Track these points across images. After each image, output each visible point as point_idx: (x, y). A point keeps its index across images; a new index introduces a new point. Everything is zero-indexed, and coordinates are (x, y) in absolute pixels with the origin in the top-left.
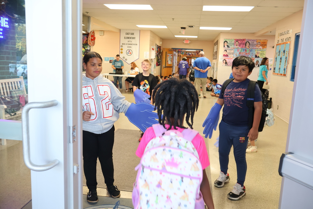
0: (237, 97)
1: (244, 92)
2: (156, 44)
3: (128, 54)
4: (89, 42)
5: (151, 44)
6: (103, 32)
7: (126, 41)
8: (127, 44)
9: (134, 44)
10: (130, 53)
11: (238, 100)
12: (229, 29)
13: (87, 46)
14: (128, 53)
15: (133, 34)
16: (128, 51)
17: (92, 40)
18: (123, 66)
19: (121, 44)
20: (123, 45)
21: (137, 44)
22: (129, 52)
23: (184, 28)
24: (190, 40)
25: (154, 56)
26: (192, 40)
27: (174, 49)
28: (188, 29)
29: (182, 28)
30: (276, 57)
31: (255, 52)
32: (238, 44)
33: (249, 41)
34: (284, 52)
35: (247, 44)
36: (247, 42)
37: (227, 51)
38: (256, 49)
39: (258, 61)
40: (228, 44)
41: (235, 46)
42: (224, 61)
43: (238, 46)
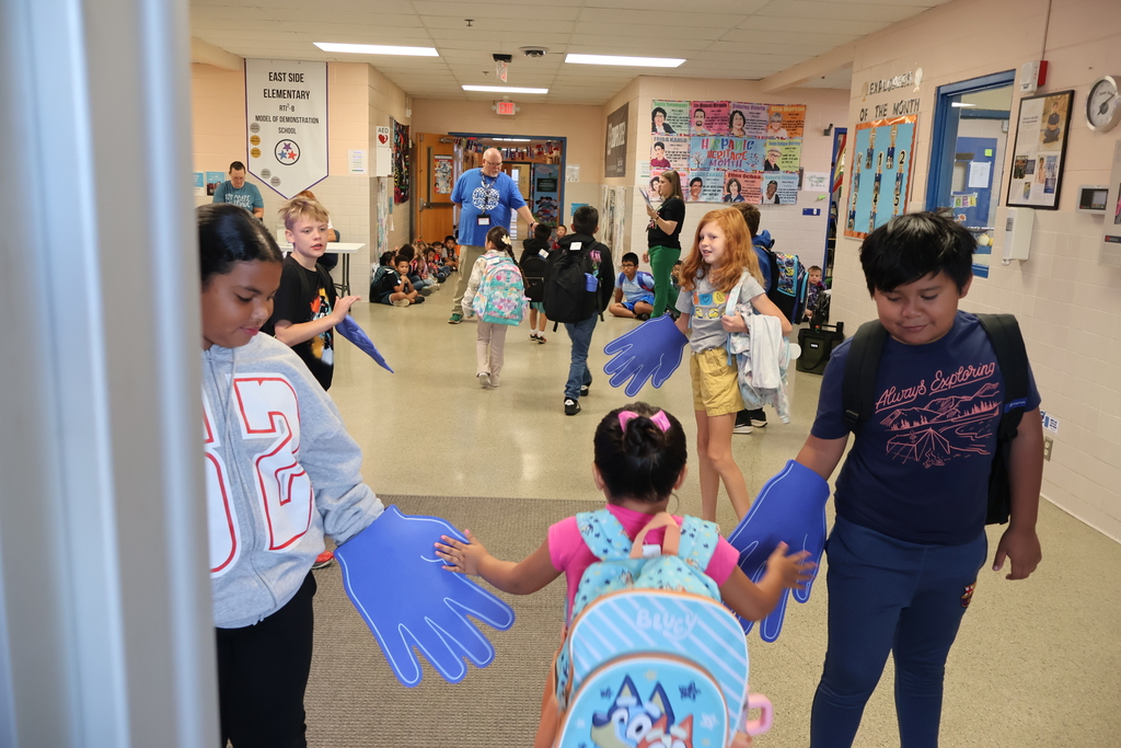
0: (973, 413)
1: (989, 380)
2: (391, 118)
3: (284, 160)
5: (375, 121)
7: (272, 107)
8: (275, 119)
9: (305, 120)
10: (292, 155)
11: (975, 427)
12: (675, 63)
14: (283, 155)
15: (298, 78)
16: (282, 145)
18: (262, 207)
19: (252, 120)
20: (259, 122)
21: (317, 121)
22: (288, 153)
23: (507, 58)
24: (518, 104)
25: (385, 164)
26: (524, 104)
27: (457, 137)
28: (522, 61)
29: (497, 57)
30: (855, 171)
31: (765, 151)
32: (703, 120)
33: (743, 111)
34: (891, 153)
35: (735, 122)
36: (734, 113)
37: (663, 148)
38: (767, 138)
39: (776, 183)
40: (667, 122)
41: (693, 128)
42: (655, 182)
43: (702, 129)
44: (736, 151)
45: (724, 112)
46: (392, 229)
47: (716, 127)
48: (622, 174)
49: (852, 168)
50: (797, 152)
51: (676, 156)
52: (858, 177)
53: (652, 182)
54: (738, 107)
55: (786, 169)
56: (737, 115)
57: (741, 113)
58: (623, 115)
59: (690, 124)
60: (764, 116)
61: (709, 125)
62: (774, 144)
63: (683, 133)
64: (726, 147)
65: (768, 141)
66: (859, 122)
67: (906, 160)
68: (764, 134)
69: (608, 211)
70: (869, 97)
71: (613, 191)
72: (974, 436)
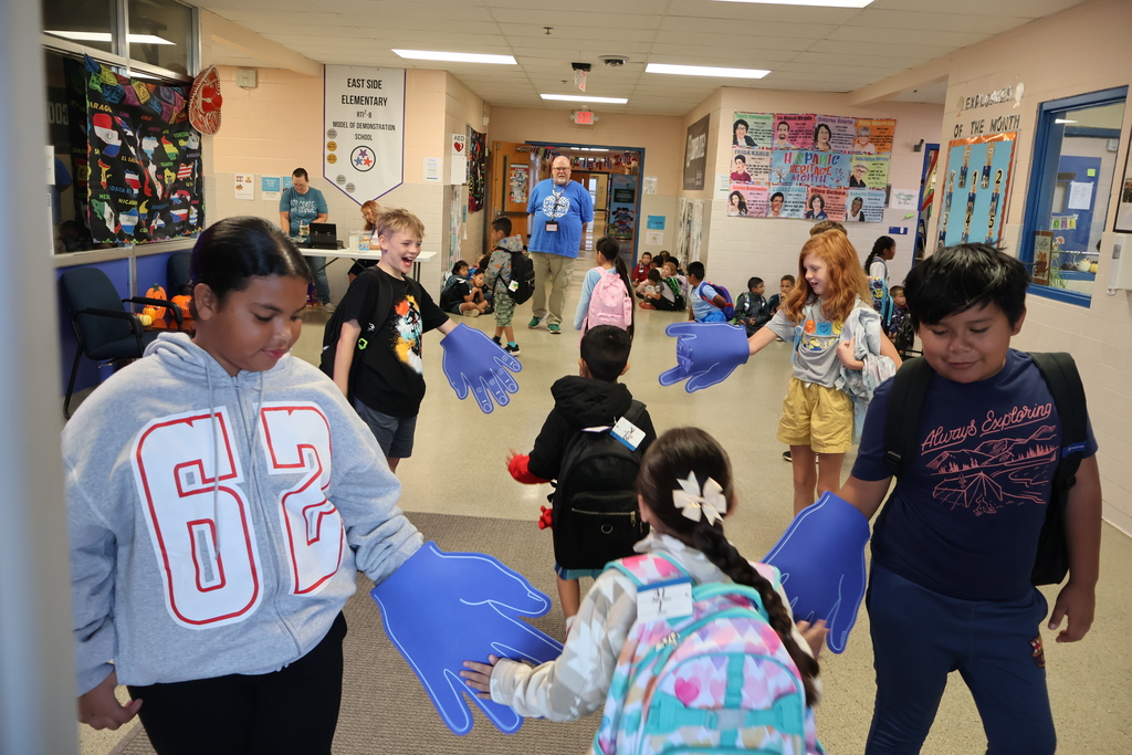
0: (1028, 457)
2: (468, 126)
3: (359, 167)
4: (196, 115)
5: (451, 128)
6: (252, 74)
7: (349, 113)
8: (352, 125)
9: (382, 127)
10: (368, 162)
11: (1031, 472)
12: (760, 74)
13: (186, 134)
14: (359, 161)
15: (376, 84)
16: (358, 151)
17: (206, 107)
19: (329, 126)
20: (336, 128)
21: (393, 127)
22: (364, 159)
23: (586, 67)
24: (597, 113)
25: (460, 172)
26: (603, 113)
27: (535, 146)
28: (600, 69)
29: (576, 66)
30: (947, 190)
31: (851, 167)
32: (786, 133)
33: (829, 124)
34: (987, 172)
35: (820, 135)
36: (820, 126)
37: (744, 161)
38: (853, 153)
39: (861, 200)
40: (749, 135)
41: (775, 142)
42: (735, 196)
43: (786, 143)
44: (820, 166)
45: (809, 125)
46: (465, 238)
47: (800, 140)
48: (701, 187)
49: (944, 186)
50: (885, 168)
51: (758, 169)
52: (950, 196)
53: (731, 196)
54: (824, 120)
55: (872, 186)
56: (823, 128)
57: (827, 127)
58: (703, 127)
59: (773, 137)
60: (851, 130)
61: (793, 139)
62: (861, 159)
63: (765, 146)
64: (810, 162)
65: (855, 156)
66: (953, 138)
67: (1003, 180)
68: (850, 148)
69: (685, 225)
70: (964, 113)
71: (691, 205)
72: (1028, 482)
